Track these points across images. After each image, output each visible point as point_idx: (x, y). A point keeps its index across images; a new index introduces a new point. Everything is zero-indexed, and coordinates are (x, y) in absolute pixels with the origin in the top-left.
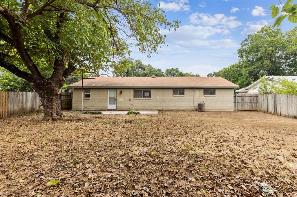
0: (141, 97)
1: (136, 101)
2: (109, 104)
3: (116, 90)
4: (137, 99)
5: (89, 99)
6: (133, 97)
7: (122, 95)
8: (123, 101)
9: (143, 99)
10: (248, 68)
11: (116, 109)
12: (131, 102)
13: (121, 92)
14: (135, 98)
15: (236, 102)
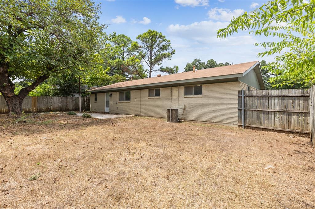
1: (120, 105)
2: (106, 107)
3: (109, 93)
6: (118, 100)
7: (112, 98)
8: (112, 104)
11: (109, 112)
12: (117, 106)
13: (111, 95)
14: (120, 101)
15: (243, 108)
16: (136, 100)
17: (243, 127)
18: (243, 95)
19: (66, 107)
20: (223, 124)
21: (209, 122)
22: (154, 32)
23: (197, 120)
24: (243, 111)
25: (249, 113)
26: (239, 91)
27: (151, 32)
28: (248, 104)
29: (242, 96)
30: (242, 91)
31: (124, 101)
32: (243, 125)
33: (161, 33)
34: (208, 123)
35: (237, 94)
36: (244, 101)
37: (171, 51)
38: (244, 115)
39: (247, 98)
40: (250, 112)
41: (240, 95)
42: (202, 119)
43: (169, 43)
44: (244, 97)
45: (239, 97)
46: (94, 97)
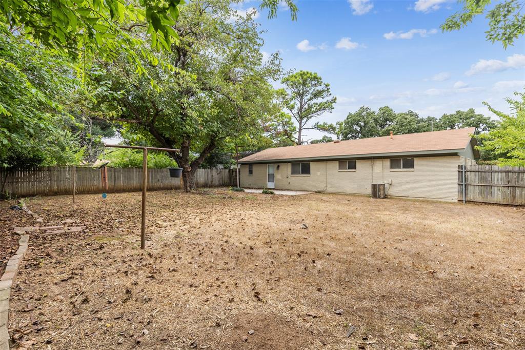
1: (294, 179)
2: (268, 182)
3: (274, 164)
4: (295, 175)
5: (252, 175)
6: (290, 173)
7: (279, 171)
8: (280, 178)
9: (301, 175)
11: (274, 187)
12: (289, 180)
13: (279, 166)
14: (292, 174)
15: (464, 183)
16: (319, 173)
17: (464, 202)
18: (464, 170)
19: (212, 182)
20: (440, 200)
21: (423, 198)
22: (308, 73)
23: (407, 196)
24: (464, 186)
25: (470, 188)
26: (459, 166)
27: (304, 73)
28: (469, 179)
29: (462, 171)
30: (462, 166)
31: (299, 174)
32: (464, 199)
33: (315, 73)
35: (457, 169)
36: (465, 176)
37: (330, 98)
38: (465, 190)
39: (469, 173)
40: (472, 187)
41: (460, 170)
42: (415, 195)
43: (329, 87)
44: (465, 172)
45: (459, 172)
46: (247, 169)
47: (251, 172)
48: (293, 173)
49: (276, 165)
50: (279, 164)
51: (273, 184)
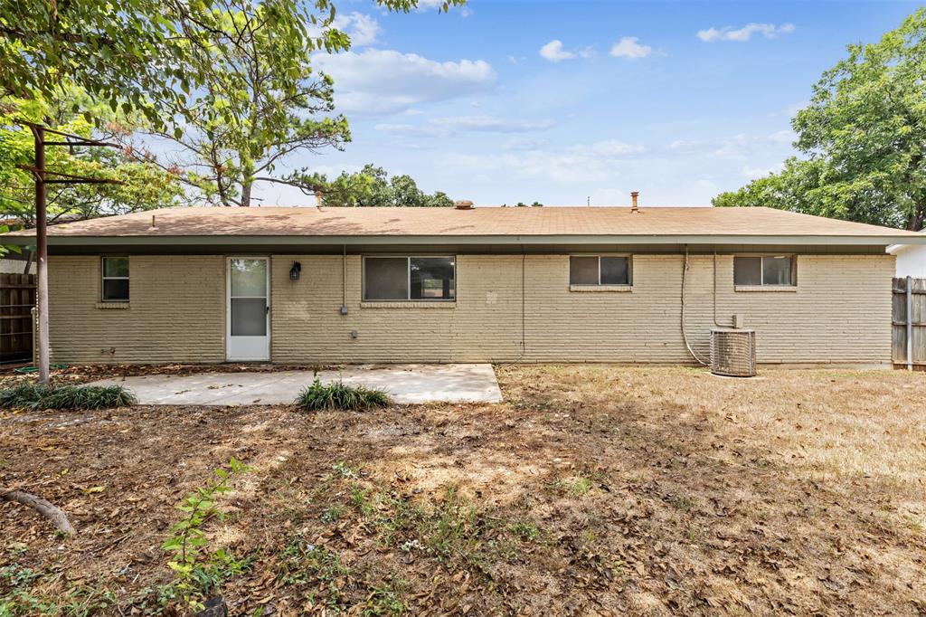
0: (402, 296)
1: (376, 320)
2: (232, 335)
3: (267, 259)
4: (383, 304)
5: (125, 306)
6: (359, 296)
7: (301, 285)
8: (305, 316)
9: (410, 305)
10: (845, 186)
11: (267, 358)
12: (351, 325)
13: (297, 268)
14: (367, 298)
15: (909, 323)
16: (492, 297)
17: (909, 367)
18: (909, 290)
20: (854, 365)
21: (818, 363)
23: (779, 361)
24: (910, 328)
26: (894, 280)
31: (403, 299)
32: (909, 362)
34: (814, 365)
41: (899, 290)
42: (796, 357)
45: (895, 294)
46: (91, 276)
47: (117, 291)
48: (368, 295)
49: (284, 263)
50: (303, 260)
51: (263, 341)
